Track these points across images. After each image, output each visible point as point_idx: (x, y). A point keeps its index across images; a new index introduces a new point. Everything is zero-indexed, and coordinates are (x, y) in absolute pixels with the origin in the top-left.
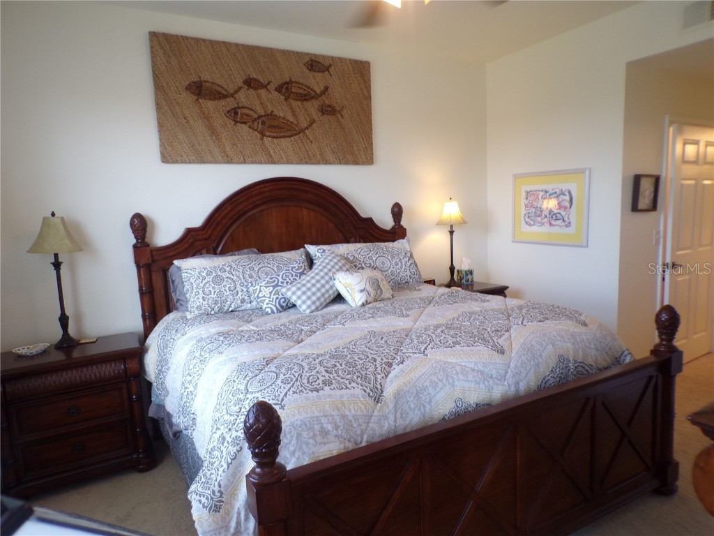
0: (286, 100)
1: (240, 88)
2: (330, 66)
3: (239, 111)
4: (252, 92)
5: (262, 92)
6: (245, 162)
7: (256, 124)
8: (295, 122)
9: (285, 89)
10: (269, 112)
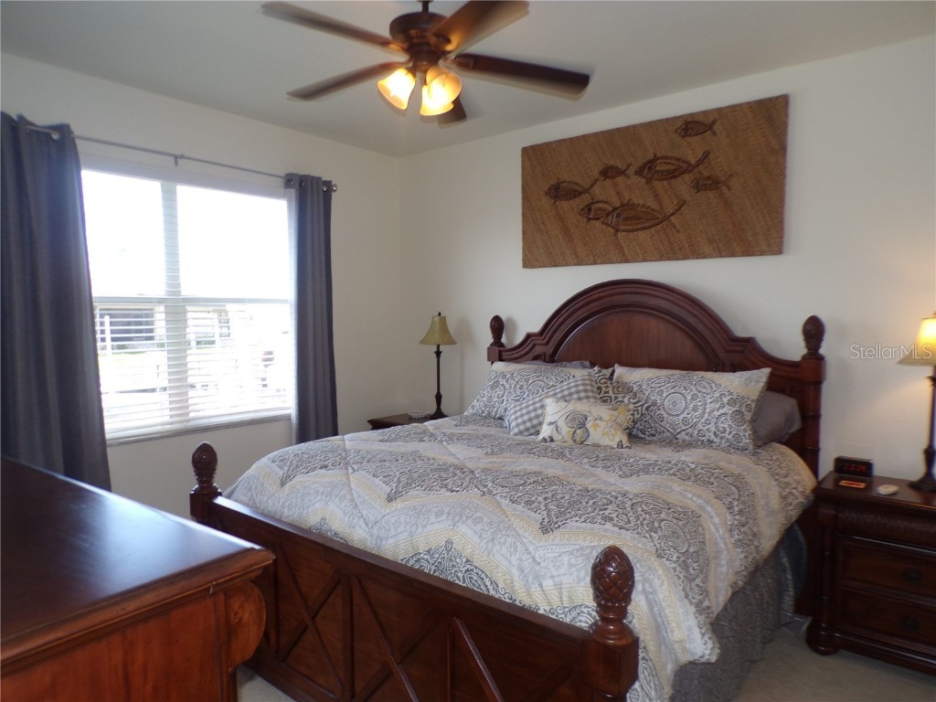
0: (647, 183)
1: (597, 180)
2: (714, 122)
3: (593, 207)
4: (608, 182)
5: (620, 179)
6: (595, 263)
7: (610, 217)
8: (657, 208)
9: (648, 169)
10: (625, 202)
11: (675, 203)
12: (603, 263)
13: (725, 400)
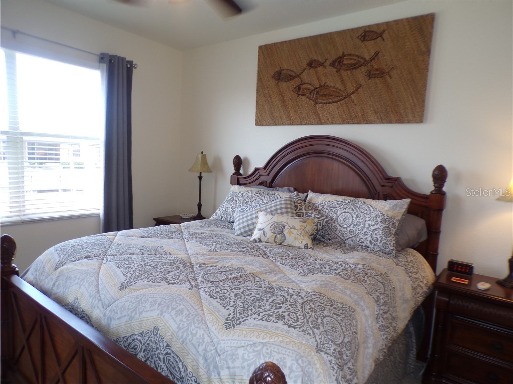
0: (337, 72)
1: (305, 69)
2: (384, 31)
3: (302, 87)
4: (312, 71)
5: (320, 69)
6: (301, 124)
7: (312, 94)
8: (342, 89)
9: (338, 63)
10: (322, 85)
11: (355, 86)
12: (306, 124)
13: (379, 219)
